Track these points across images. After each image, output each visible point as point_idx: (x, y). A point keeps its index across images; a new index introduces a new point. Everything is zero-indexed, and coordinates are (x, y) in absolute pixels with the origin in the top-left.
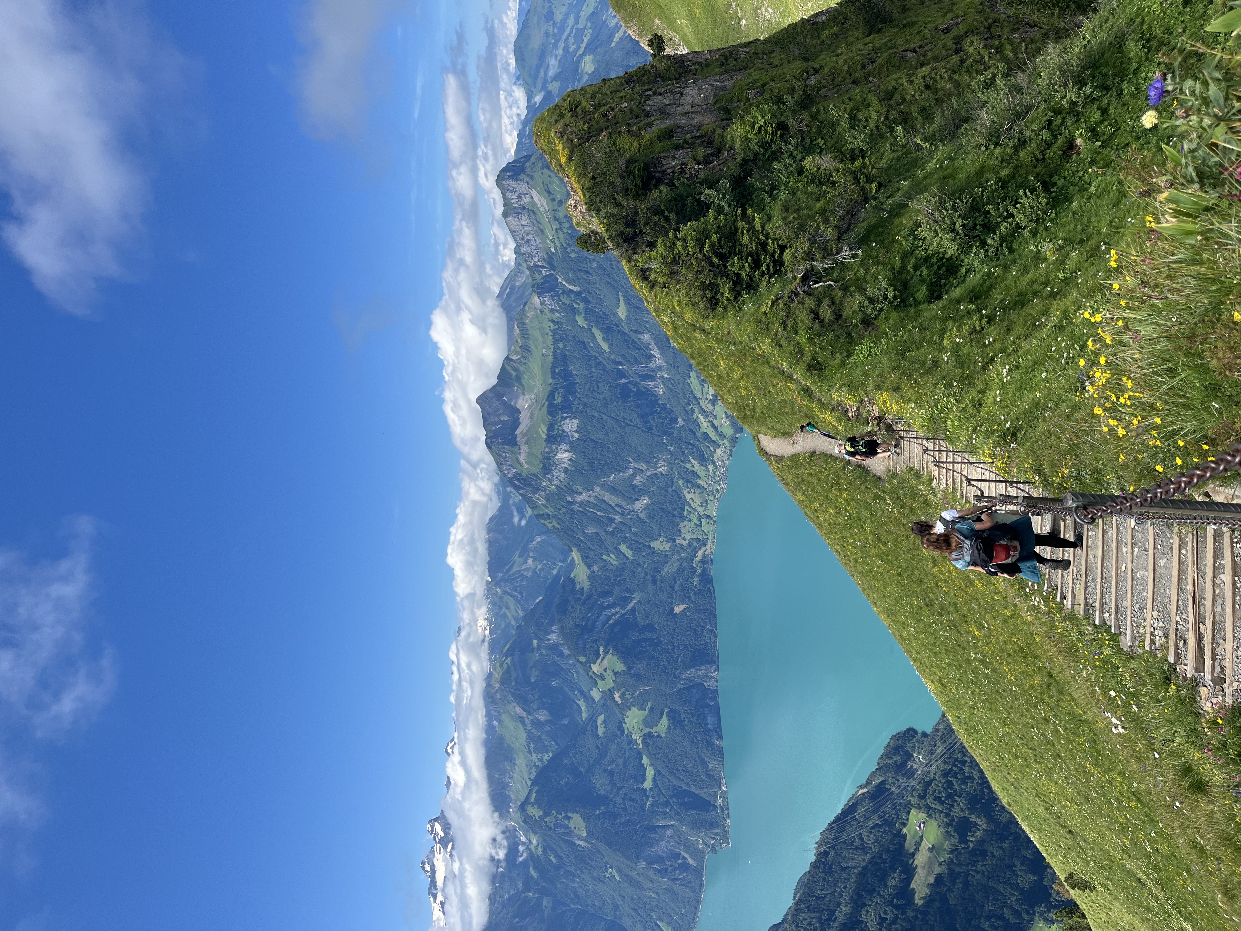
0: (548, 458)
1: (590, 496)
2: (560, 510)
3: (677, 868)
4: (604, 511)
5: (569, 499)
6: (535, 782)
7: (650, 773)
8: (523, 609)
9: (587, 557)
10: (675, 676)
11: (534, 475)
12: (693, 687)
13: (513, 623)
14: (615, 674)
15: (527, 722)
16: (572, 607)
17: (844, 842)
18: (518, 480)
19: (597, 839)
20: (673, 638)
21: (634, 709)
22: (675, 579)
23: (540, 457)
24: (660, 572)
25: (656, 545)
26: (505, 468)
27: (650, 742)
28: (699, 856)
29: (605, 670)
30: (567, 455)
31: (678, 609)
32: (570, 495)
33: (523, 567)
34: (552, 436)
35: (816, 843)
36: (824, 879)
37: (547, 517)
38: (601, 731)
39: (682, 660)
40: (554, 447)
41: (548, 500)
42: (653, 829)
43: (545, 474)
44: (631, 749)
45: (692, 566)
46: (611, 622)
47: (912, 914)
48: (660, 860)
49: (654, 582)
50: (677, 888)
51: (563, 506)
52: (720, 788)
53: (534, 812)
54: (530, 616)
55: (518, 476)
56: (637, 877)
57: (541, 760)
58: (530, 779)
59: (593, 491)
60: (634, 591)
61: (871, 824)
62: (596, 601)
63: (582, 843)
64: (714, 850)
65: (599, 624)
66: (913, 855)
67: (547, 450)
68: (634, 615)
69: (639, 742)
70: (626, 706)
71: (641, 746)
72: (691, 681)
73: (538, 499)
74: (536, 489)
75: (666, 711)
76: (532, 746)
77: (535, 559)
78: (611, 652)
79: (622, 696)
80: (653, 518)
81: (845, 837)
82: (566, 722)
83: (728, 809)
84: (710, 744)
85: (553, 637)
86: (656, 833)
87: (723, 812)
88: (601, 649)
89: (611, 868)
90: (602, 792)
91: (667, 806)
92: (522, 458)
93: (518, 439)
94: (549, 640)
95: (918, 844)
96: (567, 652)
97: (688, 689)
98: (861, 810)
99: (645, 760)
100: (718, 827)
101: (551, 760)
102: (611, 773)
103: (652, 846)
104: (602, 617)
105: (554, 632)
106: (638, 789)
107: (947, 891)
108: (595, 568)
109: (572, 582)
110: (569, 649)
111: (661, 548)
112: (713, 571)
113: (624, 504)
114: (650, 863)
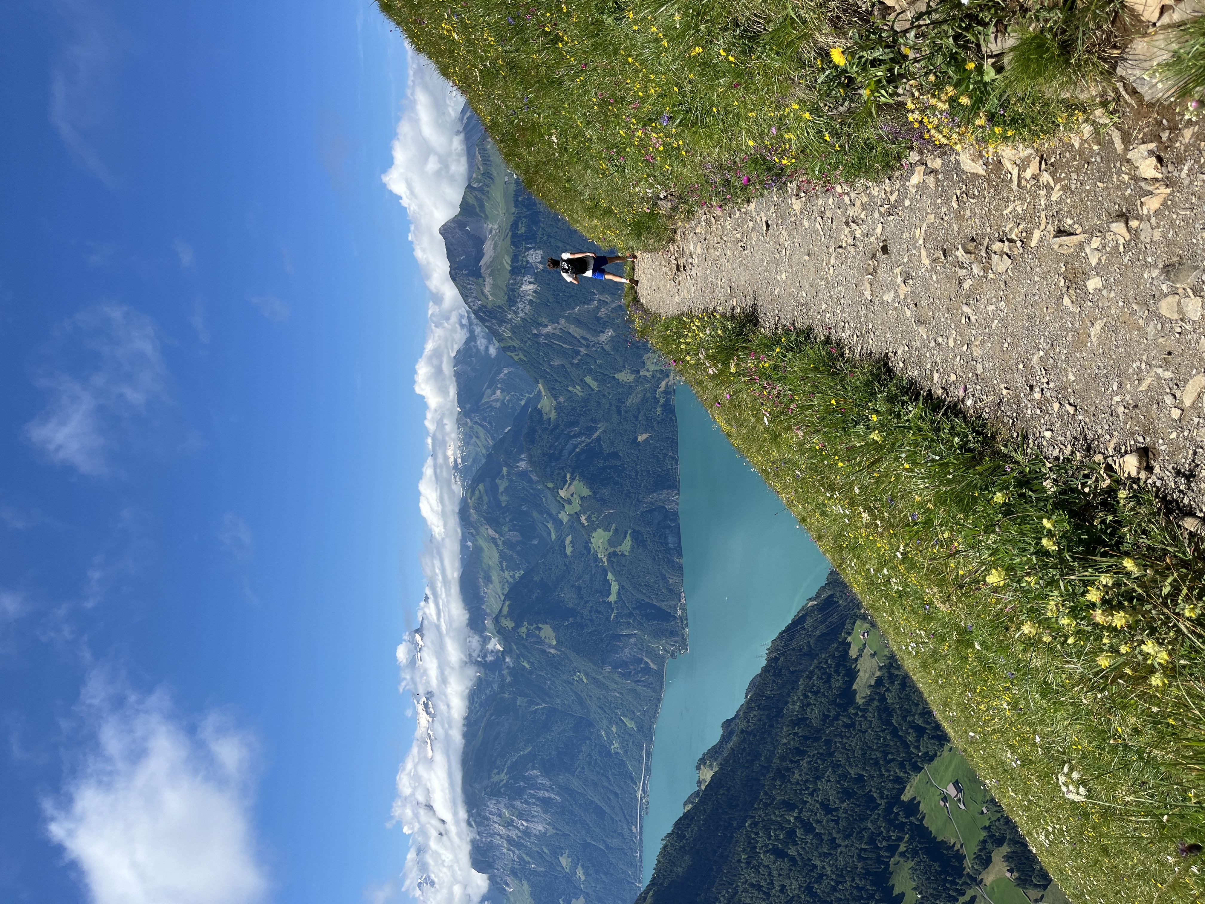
0: (513, 290)
1: (555, 329)
2: (526, 342)
3: (639, 672)
4: (570, 343)
5: (535, 331)
6: (507, 597)
7: (615, 587)
8: (493, 439)
9: (553, 389)
10: (638, 500)
11: (499, 307)
12: (655, 510)
13: (484, 451)
14: (582, 498)
15: (500, 543)
16: (540, 436)
17: (794, 649)
18: (484, 313)
19: (566, 647)
20: (636, 465)
21: (600, 531)
22: (638, 409)
23: (505, 288)
24: (624, 402)
25: (620, 376)
26: (470, 300)
27: (615, 560)
28: (660, 661)
29: (572, 495)
30: (531, 287)
31: (641, 438)
32: (536, 328)
33: (492, 398)
34: (516, 267)
35: (768, 649)
36: (774, 681)
37: (513, 349)
38: (569, 550)
39: (645, 486)
40: (519, 279)
41: (513, 332)
42: (618, 637)
43: (510, 306)
44: (596, 566)
45: (655, 397)
46: (578, 450)
47: (853, 712)
48: (624, 664)
49: (619, 412)
50: (639, 689)
51: (529, 339)
52: (680, 601)
53: (508, 624)
54: (499, 445)
55: (483, 308)
56: (603, 680)
57: (513, 577)
58: (503, 594)
59: (558, 323)
60: (599, 421)
61: (818, 633)
62: (563, 431)
63: (552, 651)
64: (673, 656)
65: (565, 452)
66: (856, 660)
67: (511, 282)
68: (599, 444)
69: (605, 560)
70: (592, 528)
71: (606, 564)
72: (653, 504)
73: (504, 331)
74: (502, 322)
75: (629, 532)
76: (504, 564)
77: (503, 391)
78: (577, 478)
79: (588, 519)
80: (618, 351)
81: (794, 644)
82: (536, 542)
83: (687, 619)
84: (670, 562)
85: (522, 465)
86: (620, 641)
87: (682, 622)
88: (568, 476)
89: (579, 672)
90: (570, 605)
91: (630, 617)
92: (487, 290)
93: (482, 271)
94: (518, 467)
95: (861, 651)
96: (534, 478)
97: (651, 511)
98: (809, 621)
99: (610, 577)
100: (677, 635)
101: (521, 578)
102: (579, 588)
103: (617, 653)
104: (569, 446)
105: (523, 460)
106: (604, 602)
107: (886, 691)
108: (561, 399)
109: (540, 412)
110: (537, 475)
111: (625, 380)
112: (676, 401)
113: (589, 336)
114: (615, 667)
